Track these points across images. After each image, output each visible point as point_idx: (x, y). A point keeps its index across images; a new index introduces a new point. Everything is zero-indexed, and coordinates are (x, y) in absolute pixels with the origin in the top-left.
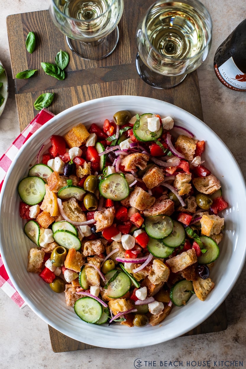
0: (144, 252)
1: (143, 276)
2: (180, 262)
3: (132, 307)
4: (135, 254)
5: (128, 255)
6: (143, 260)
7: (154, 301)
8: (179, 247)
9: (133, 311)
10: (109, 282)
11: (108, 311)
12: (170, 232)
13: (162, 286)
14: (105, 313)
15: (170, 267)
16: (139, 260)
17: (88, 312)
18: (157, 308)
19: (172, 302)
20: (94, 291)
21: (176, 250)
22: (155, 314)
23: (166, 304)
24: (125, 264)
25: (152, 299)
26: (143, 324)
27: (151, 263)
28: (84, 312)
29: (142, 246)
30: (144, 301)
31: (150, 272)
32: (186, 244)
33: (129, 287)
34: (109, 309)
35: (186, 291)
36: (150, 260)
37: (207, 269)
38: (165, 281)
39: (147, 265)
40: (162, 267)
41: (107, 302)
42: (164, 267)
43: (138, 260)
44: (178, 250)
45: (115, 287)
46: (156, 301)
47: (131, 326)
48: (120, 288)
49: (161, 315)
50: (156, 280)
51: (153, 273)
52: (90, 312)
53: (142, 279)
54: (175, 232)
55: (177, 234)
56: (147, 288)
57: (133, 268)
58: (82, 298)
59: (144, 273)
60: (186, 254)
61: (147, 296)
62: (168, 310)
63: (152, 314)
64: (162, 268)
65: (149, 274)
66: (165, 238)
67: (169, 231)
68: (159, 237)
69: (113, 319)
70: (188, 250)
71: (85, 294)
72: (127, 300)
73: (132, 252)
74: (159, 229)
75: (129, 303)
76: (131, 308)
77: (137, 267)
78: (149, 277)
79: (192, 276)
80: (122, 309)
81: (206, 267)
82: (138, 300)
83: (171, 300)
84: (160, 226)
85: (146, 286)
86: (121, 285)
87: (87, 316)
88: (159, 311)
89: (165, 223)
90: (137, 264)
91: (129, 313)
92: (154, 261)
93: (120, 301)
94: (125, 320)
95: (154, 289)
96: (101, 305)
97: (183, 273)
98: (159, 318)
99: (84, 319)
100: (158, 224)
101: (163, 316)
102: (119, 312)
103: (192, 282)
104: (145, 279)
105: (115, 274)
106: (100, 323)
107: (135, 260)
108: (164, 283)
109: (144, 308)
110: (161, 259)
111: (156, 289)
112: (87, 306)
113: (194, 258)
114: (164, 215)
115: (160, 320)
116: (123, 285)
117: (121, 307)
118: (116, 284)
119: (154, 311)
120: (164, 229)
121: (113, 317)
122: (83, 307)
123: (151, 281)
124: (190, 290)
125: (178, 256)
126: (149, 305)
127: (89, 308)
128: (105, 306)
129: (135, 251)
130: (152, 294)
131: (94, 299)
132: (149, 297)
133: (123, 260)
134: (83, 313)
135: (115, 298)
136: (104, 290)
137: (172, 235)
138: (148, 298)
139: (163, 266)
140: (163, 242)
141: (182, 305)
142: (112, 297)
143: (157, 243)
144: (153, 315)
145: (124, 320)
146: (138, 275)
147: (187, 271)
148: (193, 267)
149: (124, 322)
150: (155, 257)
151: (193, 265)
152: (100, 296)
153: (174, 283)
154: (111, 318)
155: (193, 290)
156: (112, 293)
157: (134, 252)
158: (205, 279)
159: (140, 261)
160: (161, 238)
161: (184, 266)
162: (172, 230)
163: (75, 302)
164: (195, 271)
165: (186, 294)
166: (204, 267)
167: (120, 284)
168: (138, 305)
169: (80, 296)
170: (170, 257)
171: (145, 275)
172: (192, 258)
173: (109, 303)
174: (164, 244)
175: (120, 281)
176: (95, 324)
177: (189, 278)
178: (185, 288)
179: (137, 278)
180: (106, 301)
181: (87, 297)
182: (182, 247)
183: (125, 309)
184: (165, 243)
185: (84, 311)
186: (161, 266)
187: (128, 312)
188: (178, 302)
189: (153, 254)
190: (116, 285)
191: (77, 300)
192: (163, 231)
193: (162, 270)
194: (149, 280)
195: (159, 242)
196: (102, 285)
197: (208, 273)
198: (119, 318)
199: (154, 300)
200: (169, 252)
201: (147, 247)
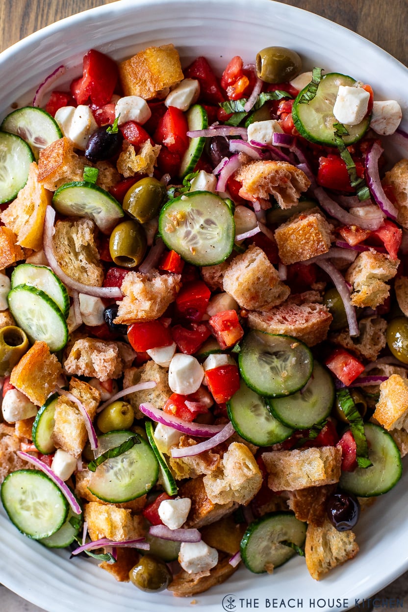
0: (215, 413)
1: (193, 471)
2: (294, 470)
3: (141, 535)
4: (192, 410)
5: (173, 408)
6: (207, 432)
7: (199, 541)
8: (306, 431)
9: (138, 546)
10: (105, 457)
11: (79, 523)
12: (298, 386)
13: (231, 510)
14: (70, 526)
15: (268, 472)
16: (197, 428)
17: (32, 508)
18: (200, 559)
19: (241, 556)
20: (61, 464)
21: (297, 436)
22: (190, 572)
23: (224, 557)
24: (160, 426)
25: (194, 534)
26: (152, 584)
27: (223, 448)
28: (21, 504)
29: (215, 398)
30: (173, 531)
31: (213, 468)
32: (325, 429)
33: (148, 486)
34: (83, 519)
35: (285, 543)
36: (224, 439)
37: (356, 509)
38: (243, 502)
39: (212, 449)
40: (248, 467)
41: (84, 501)
42: (252, 470)
43: (193, 427)
44: (300, 438)
45: (116, 474)
46: (202, 542)
47: (122, 579)
48: (126, 481)
49: (204, 580)
50: (221, 493)
51: (219, 473)
52: (36, 509)
53: (187, 476)
54: (310, 392)
55: (313, 399)
56: (193, 503)
57: (175, 442)
58: (28, 470)
59: (198, 464)
60: (318, 455)
61: (184, 524)
62: (224, 571)
63: (182, 568)
64: (245, 470)
65: (210, 472)
66: (280, 397)
67: (295, 383)
68: (266, 391)
69: (85, 547)
70: (326, 446)
71: (39, 464)
72: (132, 514)
73: (187, 403)
74: (272, 369)
75: (135, 524)
76: (136, 537)
77: (186, 444)
78: (205, 480)
79: (311, 512)
80: (112, 533)
81: (355, 504)
82: (160, 526)
83: (241, 551)
84: (277, 362)
85: (191, 498)
86: (132, 474)
87: (25, 517)
88: (202, 568)
89: (293, 360)
90: (187, 437)
91: (127, 548)
92: (233, 446)
93: (114, 511)
94: (112, 561)
95: (209, 512)
96: (67, 505)
97: (292, 498)
98: (197, 585)
99: (16, 521)
100: (274, 357)
101: (208, 583)
102: (103, 536)
103: (306, 525)
104: (196, 479)
105: (126, 442)
106: (52, 544)
107: (187, 425)
108: (237, 507)
109: (168, 549)
110: (251, 445)
111: (213, 513)
112: (34, 496)
113: (332, 471)
114: (296, 339)
115: (198, 588)
116: (137, 474)
117: (113, 527)
118: (120, 465)
119: (191, 563)
120: (285, 374)
121: (87, 542)
122: (24, 493)
123: (208, 491)
124: (296, 543)
125: (296, 452)
126: (183, 544)
127: (35, 501)
128: (76, 509)
129: (194, 404)
130: (198, 523)
131: (55, 485)
132: (190, 527)
133: (157, 414)
134: (18, 506)
135: (105, 501)
136: (86, 471)
137: (300, 396)
138: (186, 527)
139: (251, 466)
140: (271, 406)
141: (264, 572)
142: (100, 495)
143: (257, 401)
144: (184, 571)
145: (109, 560)
146: (180, 463)
147: (304, 496)
148: (324, 491)
149: (108, 565)
150: (237, 437)
151: (327, 486)
152: (73, 481)
153: (262, 514)
154: (81, 543)
155: (303, 545)
156: (103, 484)
157: (191, 406)
158: (341, 529)
159: (197, 431)
160: (269, 392)
161: (303, 483)
162: (303, 383)
163: (9, 472)
164: (324, 503)
165: (283, 548)
166: (349, 500)
167: (130, 470)
168: (157, 537)
169: (26, 463)
170: (276, 449)
171: (199, 472)
172: (330, 470)
173: (87, 505)
174: (272, 410)
175: (131, 464)
176: (38, 541)
177: (304, 515)
178: (285, 534)
179: (176, 471)
180: (81, 498)
181: (39, 472)
182: (312, 434)
183: (120, 536)
184: (276, 408)
185: (22, 502)
186: (245, 464)
187: (126, 545)
188: (257, 561)
189: (236, 426)
190: (120, 470)
191: (16, 469)
192: (280, 380)
193: (245, 475)
194: (204, 487)
195: (262, 402)
196: (86, 457)
197: (355, 519)
198: (99, 551)
199: (199, 538)
200: (277, 436)
201: (226, 405)
